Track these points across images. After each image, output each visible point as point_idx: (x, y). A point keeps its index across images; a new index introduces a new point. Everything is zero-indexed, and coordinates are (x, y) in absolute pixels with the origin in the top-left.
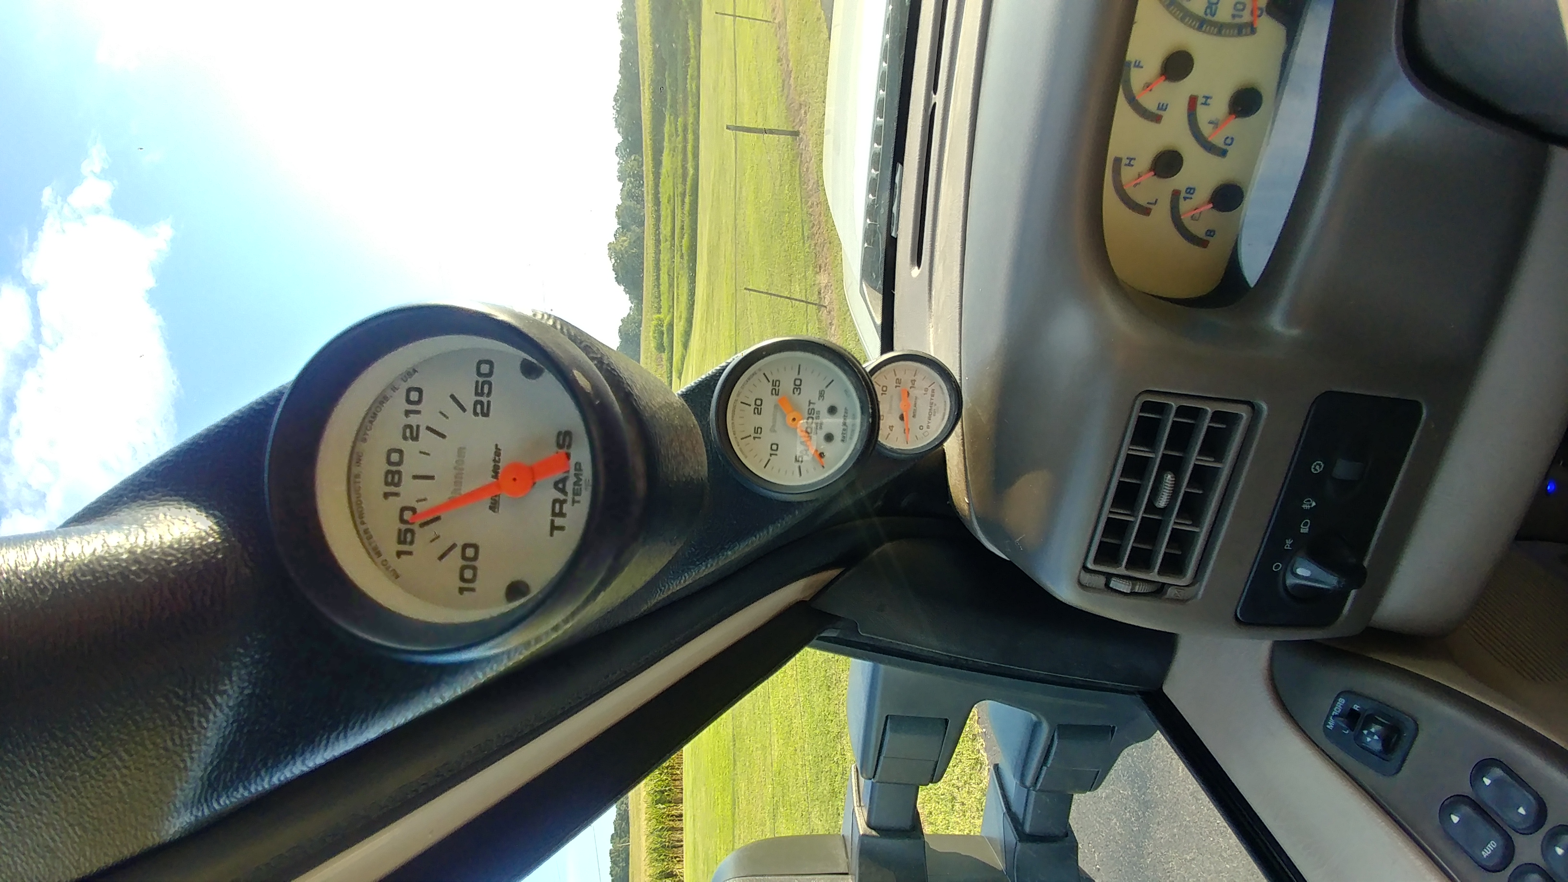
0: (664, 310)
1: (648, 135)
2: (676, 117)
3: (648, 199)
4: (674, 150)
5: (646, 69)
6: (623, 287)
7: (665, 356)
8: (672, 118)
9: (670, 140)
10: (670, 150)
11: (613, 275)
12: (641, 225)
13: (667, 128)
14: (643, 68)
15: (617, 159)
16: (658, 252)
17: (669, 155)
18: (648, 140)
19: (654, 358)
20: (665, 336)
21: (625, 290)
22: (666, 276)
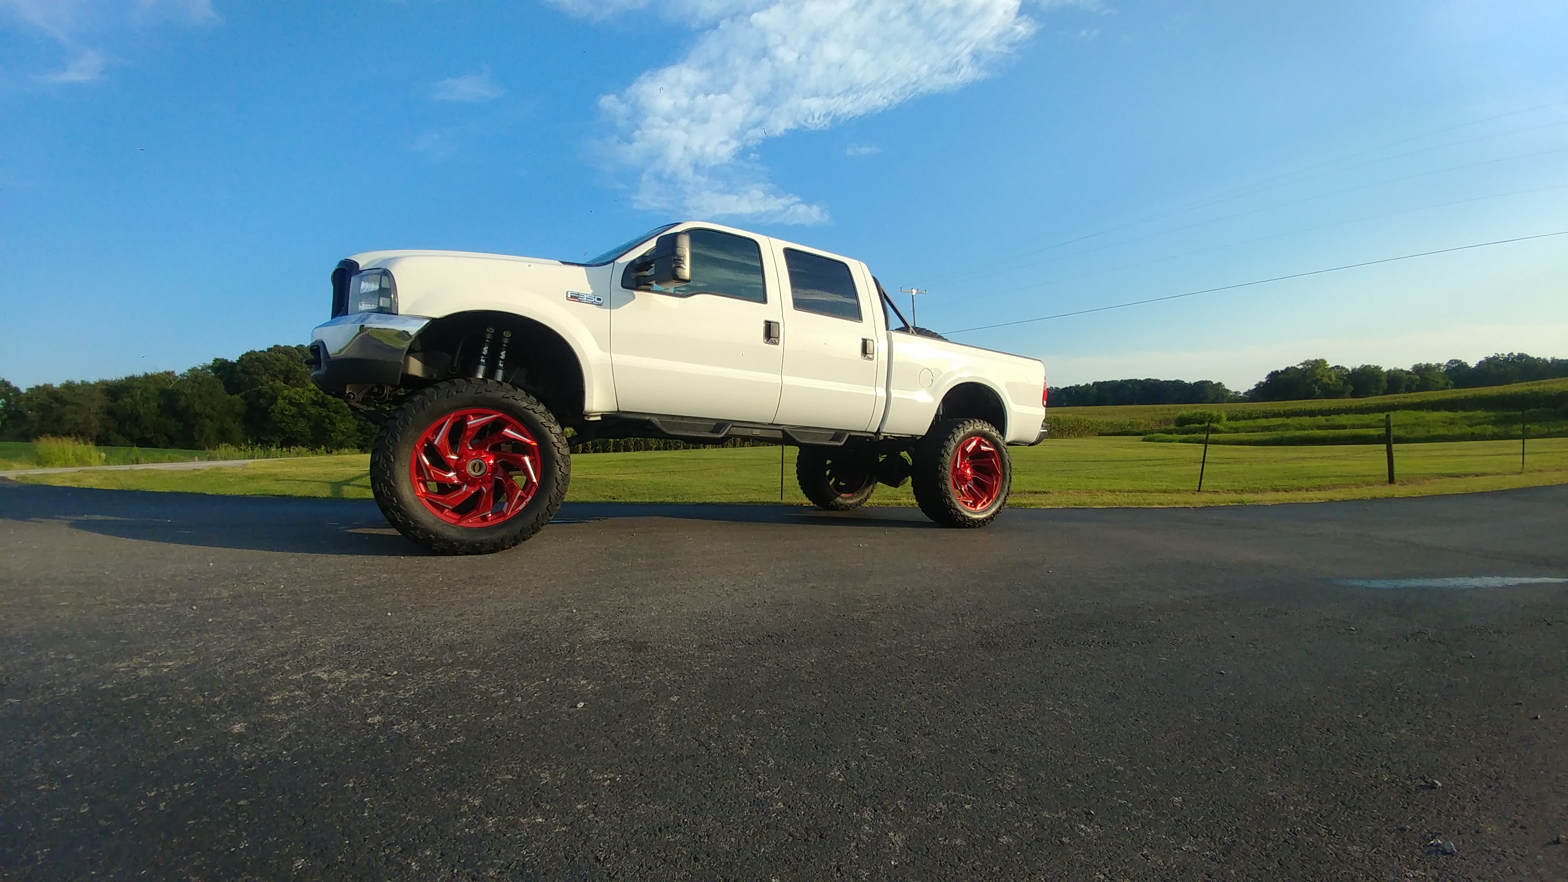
0: (1233, 424)
1: (1471, 394)
2: (1494, 423)
3: (1389, 399)
4: (1452, 423)
5: (1551, 386)
6: (1264, 380)
7: (1172, 427)
8: (1494, 418)
9: (1465, 417)
10: (1451, 419)
11: (1281, 368)
12: (1354, 395)
13: (1480, 414)
14: (1552, 382)
15: (1445, 362)
16: (1312, 413)
17: (1446, 417)
18: (1465, 394)
19: (1168, 416)
20: (1197, 425)
21: (1261, 383)
22: (1280, 423)
